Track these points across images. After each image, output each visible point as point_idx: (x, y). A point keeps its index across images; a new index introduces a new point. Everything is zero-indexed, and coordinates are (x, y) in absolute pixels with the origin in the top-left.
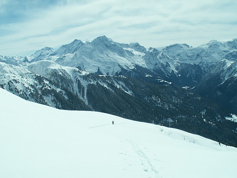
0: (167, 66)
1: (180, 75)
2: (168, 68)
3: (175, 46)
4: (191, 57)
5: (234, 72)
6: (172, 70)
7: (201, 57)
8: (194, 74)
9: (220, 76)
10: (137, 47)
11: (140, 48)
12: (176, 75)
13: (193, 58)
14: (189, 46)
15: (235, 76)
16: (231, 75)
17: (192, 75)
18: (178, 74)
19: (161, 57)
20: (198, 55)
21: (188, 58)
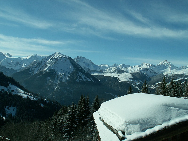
4: (11, 64)
5: (44, 67)
7: (20, 65)
9: (29, 70)
14: (11, 56)
15: (44, 70)
16: (40, 69)
20: (18, 63)
21: (8, 65)
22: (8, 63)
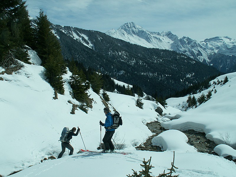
0: (198, 55)
1: (212, 65)
2: (199, 58)
3: (216, 39)
4: (232, 50)
6: (204, 59)
8: (229, 64)
10: (170, 36)
11: (172, 37)
12: (208, 64)
13: (233, 50)
14: (231, 39)
17: (227, 65)
18: (210, 63)
19: (193, 45)
21: (228, 51)
22: (228, 49)
